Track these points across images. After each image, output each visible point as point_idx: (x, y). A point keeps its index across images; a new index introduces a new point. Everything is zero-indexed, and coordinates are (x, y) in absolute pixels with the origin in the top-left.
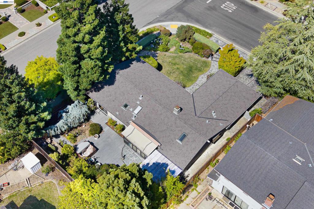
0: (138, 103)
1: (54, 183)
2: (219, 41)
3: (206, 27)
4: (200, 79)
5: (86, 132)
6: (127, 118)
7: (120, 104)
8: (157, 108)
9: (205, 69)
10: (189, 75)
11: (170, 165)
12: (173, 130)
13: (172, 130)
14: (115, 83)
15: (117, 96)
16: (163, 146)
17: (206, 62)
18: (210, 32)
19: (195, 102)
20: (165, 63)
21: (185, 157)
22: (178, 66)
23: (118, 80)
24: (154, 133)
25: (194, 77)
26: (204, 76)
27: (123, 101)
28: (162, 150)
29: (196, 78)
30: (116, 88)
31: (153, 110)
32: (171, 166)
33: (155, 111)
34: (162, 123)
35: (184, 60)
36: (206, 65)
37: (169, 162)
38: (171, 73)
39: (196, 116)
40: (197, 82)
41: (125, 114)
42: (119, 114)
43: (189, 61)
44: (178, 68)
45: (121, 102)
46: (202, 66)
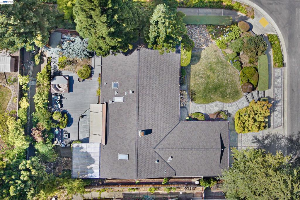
0: (126, 93)
1: (11, 95)
2: (280, 79)
3: (289, 53)
4: (214, 104)
5: (78, 67)
6: (107, 96)
7: (114, 79)
8: (133, 114)
9: (229, 99)
10: (209, 92)
11: (95, 165)
12: (125, 144)
13: (123, 143)
14: (128, 56)
15: (118, 69)
16: (107, 146)
17: (238, 93)
18: (286, 60)
19: (171, 133)
20: (206, 60)
21: (110, 172)
22: (212, 75)
23: (133, 56)
24: (111, 130)
25: (211, 98)
26: (221, 105)
27: (118, 78)
28: (103, 148)
29: (212, 101)
30: (125, 61)
31: (129, 112)
32: (95, 167)
33: (129, 115)
34: (123, 130)
35: (224, 73)
36: (235, 96)
37: (97, 162)
38: (198, 75)
39: (154, 148)
40: (208, 106)
41: (109, 91)
42: (106, 86)
43: (226, 78)
44: (209, 76)
45: (116, 78)
46: (230, 93)
